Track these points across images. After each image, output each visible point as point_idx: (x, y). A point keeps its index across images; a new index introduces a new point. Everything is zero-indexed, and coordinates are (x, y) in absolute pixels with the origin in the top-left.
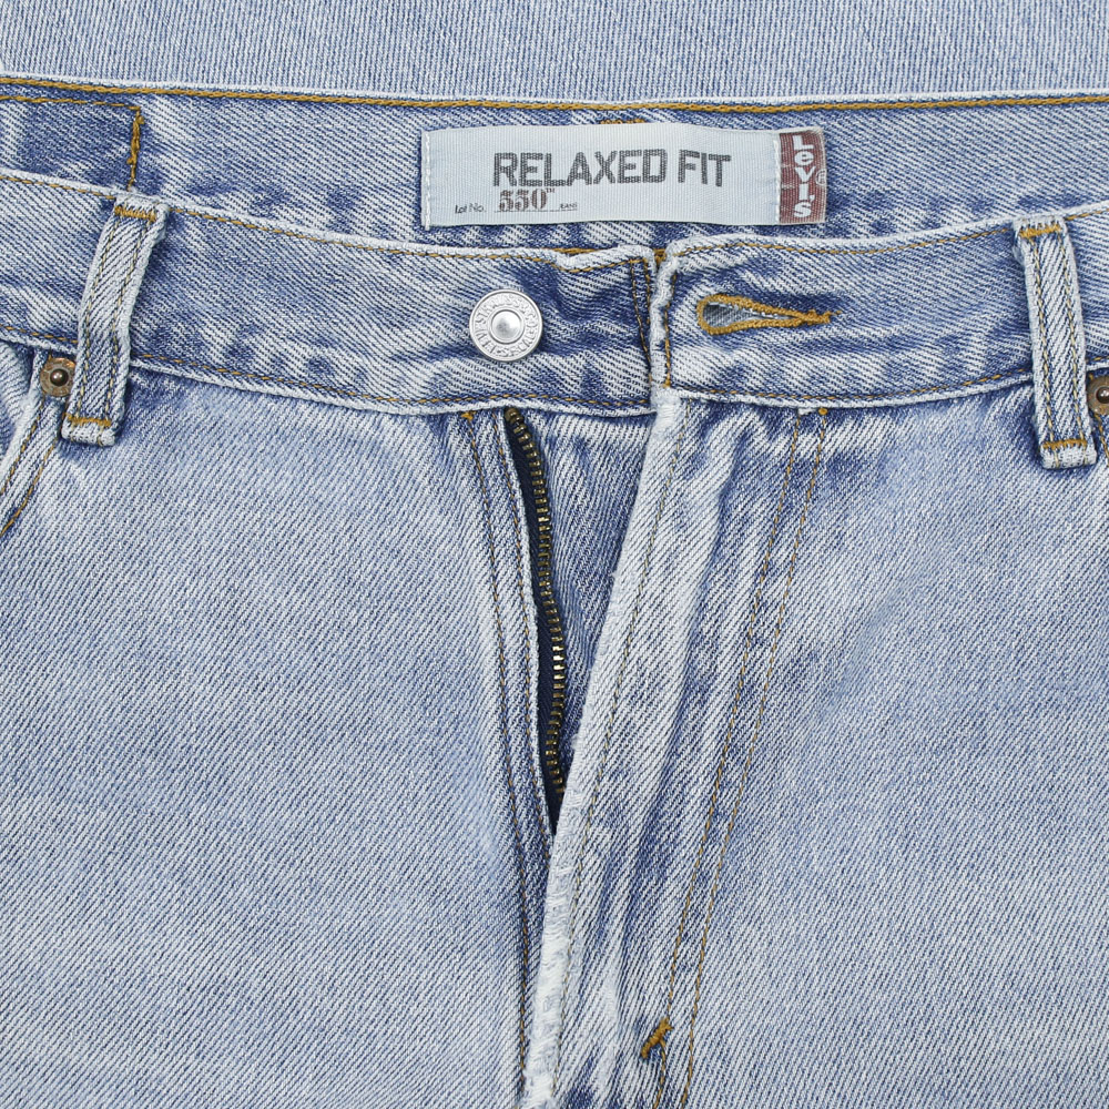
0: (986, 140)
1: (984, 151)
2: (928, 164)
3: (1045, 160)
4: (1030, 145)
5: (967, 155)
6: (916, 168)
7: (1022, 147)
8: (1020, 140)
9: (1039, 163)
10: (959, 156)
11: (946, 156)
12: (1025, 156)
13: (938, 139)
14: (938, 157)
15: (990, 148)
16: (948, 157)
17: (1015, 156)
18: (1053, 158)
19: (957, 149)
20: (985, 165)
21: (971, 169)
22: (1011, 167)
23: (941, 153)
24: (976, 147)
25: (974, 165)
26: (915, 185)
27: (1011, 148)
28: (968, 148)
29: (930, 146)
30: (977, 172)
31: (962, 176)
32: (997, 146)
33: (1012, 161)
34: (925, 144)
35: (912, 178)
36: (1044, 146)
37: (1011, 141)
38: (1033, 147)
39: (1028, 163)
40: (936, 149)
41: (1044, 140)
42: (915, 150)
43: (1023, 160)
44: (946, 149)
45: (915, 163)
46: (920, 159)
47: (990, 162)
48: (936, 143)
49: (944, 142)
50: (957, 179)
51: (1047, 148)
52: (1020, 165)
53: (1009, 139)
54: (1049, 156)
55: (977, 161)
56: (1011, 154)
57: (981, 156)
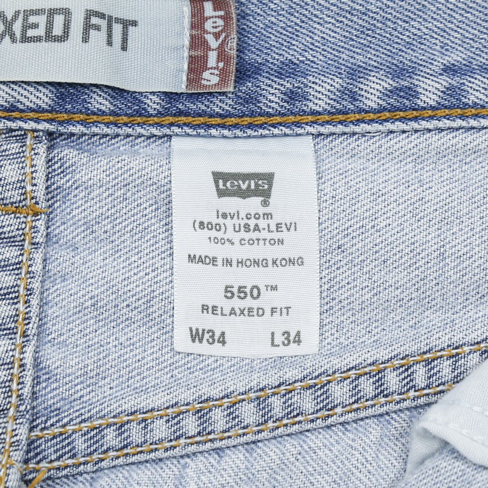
0: (409, 7)
1: (407, 19)
2: (347, 34)
4: (454, 14)
5: (389, 23)
6: (333, 40)
8: (444, 8)
9: (464, 33)
10: (379, 25)
11: (366, 25)
12: (450, 25)
13: (358, 7)
14: (357, 27)
15: (412, 16)
16: (369, 26)
17: (439, 25)
18: (479, 28)
19: (378, 17)
20: (407, 33)
21: (393, 38)
22: (436, 36)
23: (360, 22)
24: (398, 15)
25: (396, 33)
27: (435, 16)
28: (389, 16)
29: (349, 16)
30: (399, 41)
31: (382, 44)
32: (421, 14)
33: (436, 29)
34: (344, 13)
35: (329, 49)
36: (469, 15)
37: (434, 9)
38: (457, 16)
39: (452, 33)
40: (355, 19)
41: (468, 10)
42: (333, 21)
43: (447, 30)
44: (366, 18)
45: (333, 34)
47: (413, 30)
48: (355, 12)
49: (363, 10)
50: (377, 47)
51: (472, 18)
52: (445, 34)
53: (432, 7)
54: (475, 26)
56: (435, 23)
57: (404, 24)
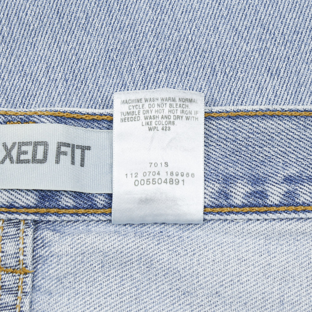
0: (263, 138)
1: (261, 145)
2: (223, 153)
3: (302, 152)
4: (292, 142)
5: (250, 148)
6: (214, 156)
7: (286, 144)
8: (285, 138)
9: (298, 154)
10: (244, 149)
11: (236, 148)
12: (288, 149)
13: (230, 137)
14: (230, 149)
15: (265, 144)
16: (237, 149)
17: (281, 149)
18: (307, 151)
19: (243, 144)
20: (261, 155)
21: (252, 158)
22: (279, 157)
23: (232, 146)
24: (256, 143)
25: (254, 155)
26: (213, 167)
27: (279, 144)
28: (250, 144)
29: (225, 142)
30: (256, 159)
31: (246, 162)
32: (270, 142)
33: (280, 152)
34: (221, 140)
35: (212, 162)
36: (301, 143)
37: (279, 139)
38: (293, 144)
39: (290, 155)
40: (228, 144)
41: (300, 139)
42: (214, 144)
43: (287, 153)
44: (236, 144)
45: (214, 153)
46: (218, 150)
47: (265, 153)
48: (228, 140)
49: (234, 139)
50: (242, 164)
51: (303, 145)
52: (285, 155)
53: (277, 138)
54: (305, 150)
55: (256, 152)
56: (279, 148)
57: (259, 149)
